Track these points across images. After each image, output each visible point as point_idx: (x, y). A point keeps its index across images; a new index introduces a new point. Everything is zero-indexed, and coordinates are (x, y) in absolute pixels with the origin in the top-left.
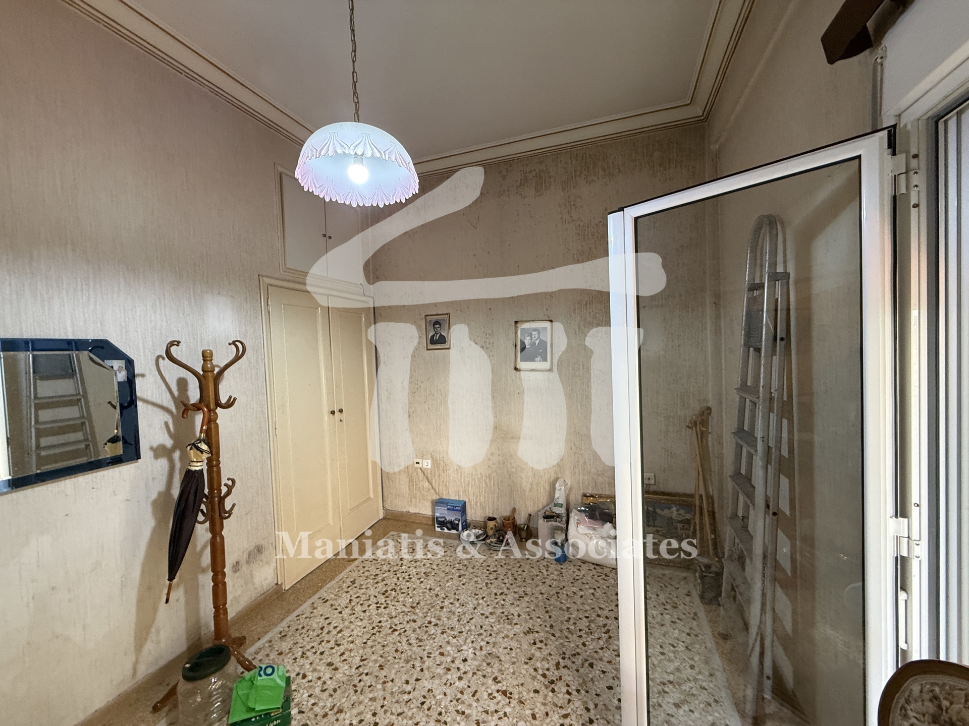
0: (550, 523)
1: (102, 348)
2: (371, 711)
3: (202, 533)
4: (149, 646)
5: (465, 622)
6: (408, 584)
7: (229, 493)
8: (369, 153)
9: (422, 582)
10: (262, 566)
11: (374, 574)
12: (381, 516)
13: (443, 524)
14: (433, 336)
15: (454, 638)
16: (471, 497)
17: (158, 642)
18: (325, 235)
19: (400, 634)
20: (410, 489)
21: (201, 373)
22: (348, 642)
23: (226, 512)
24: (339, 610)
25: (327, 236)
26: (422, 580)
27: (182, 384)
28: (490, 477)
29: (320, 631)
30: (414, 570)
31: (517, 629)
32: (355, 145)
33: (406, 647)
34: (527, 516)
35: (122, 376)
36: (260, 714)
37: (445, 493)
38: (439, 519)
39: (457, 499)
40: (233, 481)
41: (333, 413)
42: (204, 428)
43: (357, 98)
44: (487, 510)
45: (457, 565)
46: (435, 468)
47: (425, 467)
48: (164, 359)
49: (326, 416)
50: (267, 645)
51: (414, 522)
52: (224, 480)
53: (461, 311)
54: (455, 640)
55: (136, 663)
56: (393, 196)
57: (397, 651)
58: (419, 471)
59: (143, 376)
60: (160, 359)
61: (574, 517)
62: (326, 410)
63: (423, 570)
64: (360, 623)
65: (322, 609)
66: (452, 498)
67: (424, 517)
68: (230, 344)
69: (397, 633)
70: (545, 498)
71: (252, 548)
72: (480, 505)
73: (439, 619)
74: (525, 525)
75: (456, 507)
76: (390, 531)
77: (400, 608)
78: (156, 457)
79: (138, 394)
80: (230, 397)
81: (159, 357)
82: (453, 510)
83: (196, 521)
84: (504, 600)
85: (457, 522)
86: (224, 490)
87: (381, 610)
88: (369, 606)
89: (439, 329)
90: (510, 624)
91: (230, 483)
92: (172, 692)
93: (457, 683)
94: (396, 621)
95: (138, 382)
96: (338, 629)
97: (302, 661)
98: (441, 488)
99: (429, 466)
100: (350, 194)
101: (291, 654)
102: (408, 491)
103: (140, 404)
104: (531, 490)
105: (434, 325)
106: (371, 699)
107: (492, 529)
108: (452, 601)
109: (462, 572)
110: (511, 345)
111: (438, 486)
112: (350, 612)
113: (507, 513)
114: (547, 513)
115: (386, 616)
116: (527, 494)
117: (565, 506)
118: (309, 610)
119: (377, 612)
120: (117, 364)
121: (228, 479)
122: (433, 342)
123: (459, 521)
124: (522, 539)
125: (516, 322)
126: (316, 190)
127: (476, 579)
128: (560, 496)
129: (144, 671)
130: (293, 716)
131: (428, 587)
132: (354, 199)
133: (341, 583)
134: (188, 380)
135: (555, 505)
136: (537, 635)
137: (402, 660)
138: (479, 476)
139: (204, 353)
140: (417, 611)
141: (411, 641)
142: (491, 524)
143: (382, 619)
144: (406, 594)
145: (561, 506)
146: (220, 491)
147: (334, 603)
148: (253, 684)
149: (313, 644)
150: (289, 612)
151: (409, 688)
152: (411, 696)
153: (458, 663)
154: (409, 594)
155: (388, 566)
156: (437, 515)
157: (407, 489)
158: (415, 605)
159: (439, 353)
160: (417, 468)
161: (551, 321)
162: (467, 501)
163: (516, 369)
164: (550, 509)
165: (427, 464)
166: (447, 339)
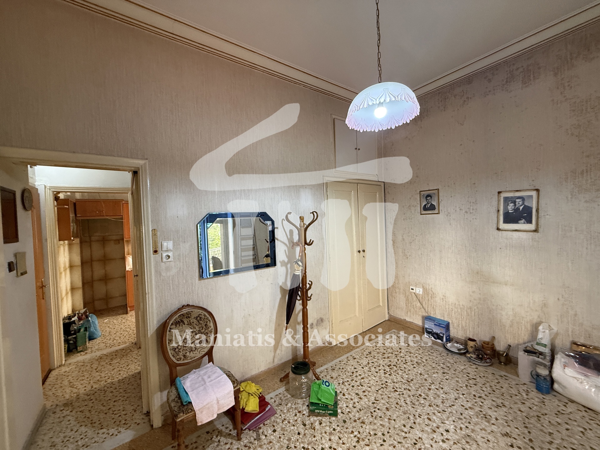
0: (531, 357)
1: (263, 215)
2: (381, 431)
3: (298, 305)
4: (278, 351)
5: (448, 405)
6: (405, 365)
7: (310, 288)
8: (388, 100)
9: (414, 367)
10: (323, 329)
11: (383, 352)
12: (387, 319)
13: (430, 333)
14: (426, 205)
15: (439, 412)
16: (454, 320)
17: (282, 351)
18: (356, 149)
19: (399, 394)
20: (406, 306)
21: (299, 227)
22: (367, 386)
23: (309, 297)
24: (362, 366)
25: (357, 148)
26: (415, 366)
27: (291, 232)
28: (470, 308)
29: (352, 374)
30: (409, 358)
31: (494, 428)
32: (379, 98)
33: (404, 404)
34: (506, 346)
35: (270, 228)
36: (324, 404)
37: (432, 313)
38: (428, 330)
39: (442, 319)
40: (312, 282)
41: (359, 252)
42: (300, 254)
43: (380, 67)
44: (468, 332)
45: (442, 365)
46: (425, 294)
47: (417, 292)
48: (284, 220)
49: (356, 254)
50: (325, 370)
51: (409, 327)
52: (308, 282)
53: (448, 186)
54: (439, 414)
55: (274, 357)
56: (401, 120)
57: (397, 404)
58: (413, 294)
59: (277, 228)
60: (283, 221)
61: (561, 359)
62: (355, 250)
63: (416, 360)
64: (374, 378)
65: (352, 362)
66: (438, 318)
67: (417, 325)
68: (311, 213)
69: (398, 393)
70: (527, 336)
71: (319, 318)
72: (462, 327)
73: (428, 396)
74: (505, 352)
75: (441, 324)
76: (393, 329)
77: (399, 379)
78: (282, 266)
79: (276, 236)
80: (311, 240)
81: (283, 219)
82: (439, 326)
83: (297, 299)
84: (482, 403)
85: (442, 335)
86: (308, 286)
87: (387, 375)
88: (379, 370)
89: (430, 200)
90: (488, 422)
91: (310, 283)
92: (287, 376)
93: (441, 443)
94: (397, 385)
95: (276, 230)
96: (362, 377)
97: (343, 386)
98: (429, 309)
99: (421, 293)
100: (375, 125)
101: (337, 380)
102: (405, 307)
103: (276, 241)
104: (511, 326)
105: (426, 198)
106: (381, 425)
107: (472, 347)
108: (437, 387)
109: (446, 371)
110: (494, 210)
111: (428, 307)
112: (368, 369)
113: (487, 339)
114: (528, 348)
115: (390, 380)
116: (507, 328)
117: (549, 346)
118: (346, 360)
119: (384, 375)
120: (269, 223)
121: (310, 281)
122: (425, 209)
123: (444, 334)
124: (501, 362)
125: (499, 193)
126: (355, 127)
127: (457, 379)
128: (544, 336)
129: (277, 362)
130: (338, 413)
131: (419, 372)
132: (377, 127)
133: (363, 351)
134: (294, 231)
135: (538, 344)
136: (514, 441)
137: (401, 411)
138: (462, 307)
139: (300, 217)
140: (411, 385)
141: (407, 402)
142: (471, 344)
143: (387, 381)
144: (403, 371)
145: (545, 346)
146: (306, 286)
147: (359, 361)
148: (320, 387)
149: (348, 380)
150: (336, 358)
151: (405, 430)
152: (407, 435)
153: (441, 430)
154: (405, 372)
155: (392, 350)
156: (426, 326)
157: (405, 305)
158: (409, 380)
159: (430, 217)
160: (412, 292)
161: (538, 190)
162: (450, 322)
163: (498, 229)
164: (532, 345)
165: (419, 291)
166: (437, 207)
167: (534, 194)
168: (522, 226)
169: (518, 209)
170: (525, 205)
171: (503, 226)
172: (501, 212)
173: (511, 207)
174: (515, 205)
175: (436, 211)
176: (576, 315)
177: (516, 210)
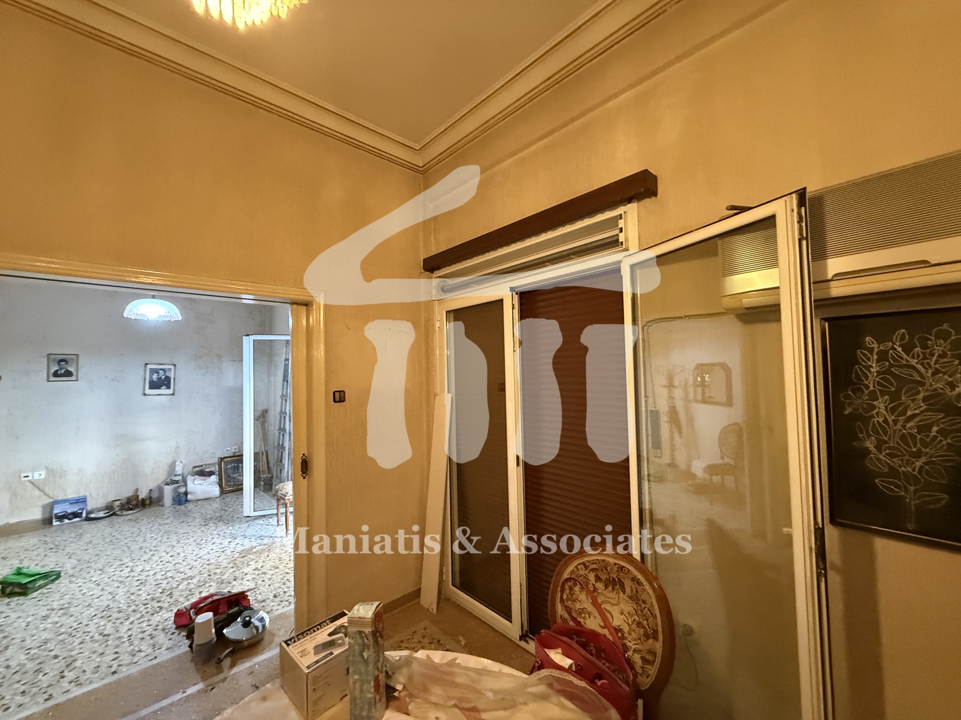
0: (172, 486)
13: (61, 518)
14: (57, 371)
16: (92, 491)
20: (11, 503)
28: (114, 472)
34: (148, 491)
37: (60, 496)
38: (59, 515)
44: (109, 497)
46: (49, 477)
47: (35, 478)
53: (93, 354)
58: (28, 483)
61: (190, 479)
66: (71, 497)
70: (166, 474)
74: (148, 497)
75: (80, 499)
82: (77, 502)
85: (79, 512)
89: (64, 366)
98: (57, 492)
99: (43, 477)
102: (8, 506)
104: (152, 473)
105: (58, 362)
110: (141, 378)
111: (53, 492)
113: (130, 494)
114: (168, 482)
116: (148, 477)
117: (182, 474)
122: (56, 374)
123: (83, 509)
124: (146, 505)
125: (146, 364)
128: (179, 469)
135: (176, 475)
138: (103, 474)
142: (116, 504)
145: (179, 475)
156: (55, 512)
157: (7, 503)
159: (62, 385)
160: (25, 481)
161: (175, 365)
162: (88, 495)
163: (145, 394)
164: (171, 479)
165: (39, 475)
166: (74, 373)
167: (172, 367)
168: (163, 391)
169: (161, 378)
170: (166, 376)
171: (148, 391)
172: (147, 381)
173: (155, 377)
174: (158, 375)
175: (74, 378)
176: (195, 448)
177: (160, 379)
